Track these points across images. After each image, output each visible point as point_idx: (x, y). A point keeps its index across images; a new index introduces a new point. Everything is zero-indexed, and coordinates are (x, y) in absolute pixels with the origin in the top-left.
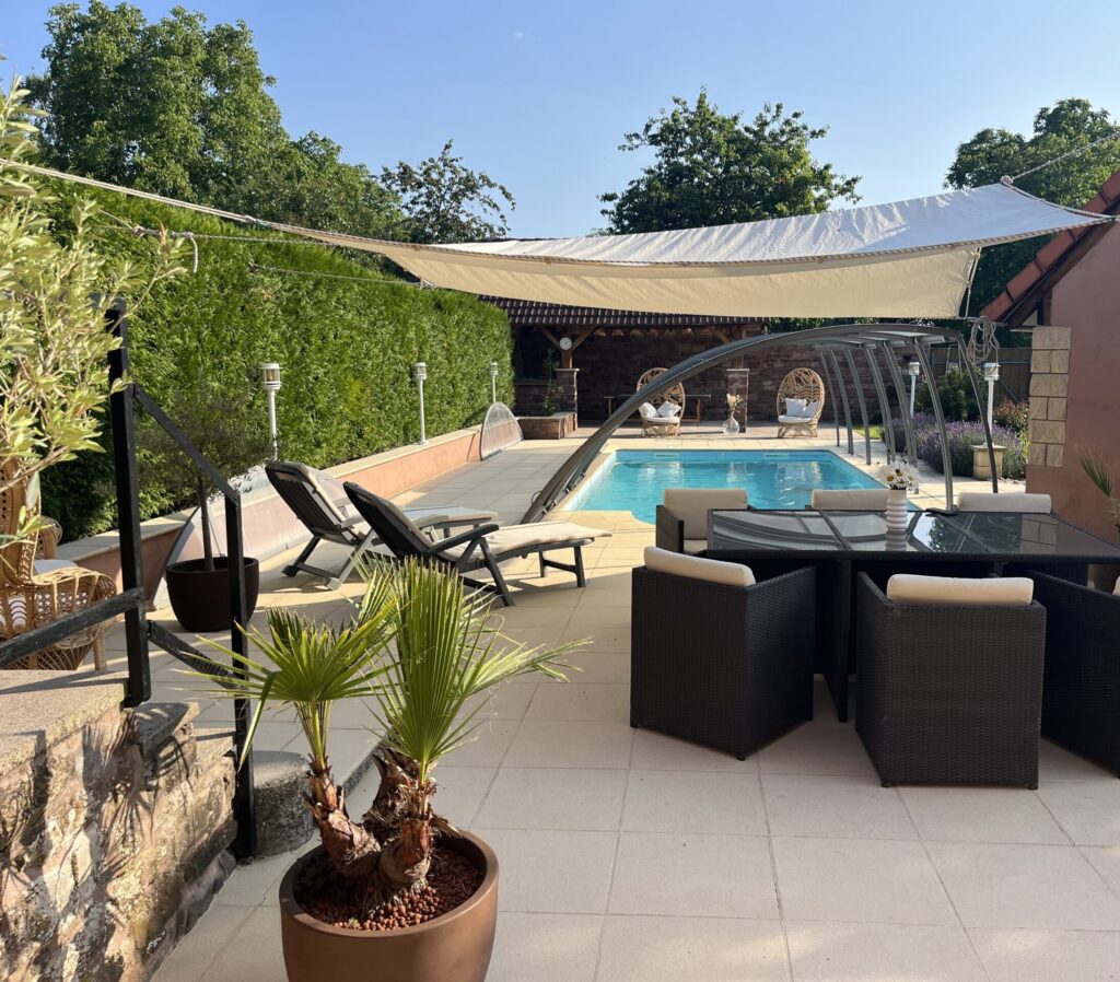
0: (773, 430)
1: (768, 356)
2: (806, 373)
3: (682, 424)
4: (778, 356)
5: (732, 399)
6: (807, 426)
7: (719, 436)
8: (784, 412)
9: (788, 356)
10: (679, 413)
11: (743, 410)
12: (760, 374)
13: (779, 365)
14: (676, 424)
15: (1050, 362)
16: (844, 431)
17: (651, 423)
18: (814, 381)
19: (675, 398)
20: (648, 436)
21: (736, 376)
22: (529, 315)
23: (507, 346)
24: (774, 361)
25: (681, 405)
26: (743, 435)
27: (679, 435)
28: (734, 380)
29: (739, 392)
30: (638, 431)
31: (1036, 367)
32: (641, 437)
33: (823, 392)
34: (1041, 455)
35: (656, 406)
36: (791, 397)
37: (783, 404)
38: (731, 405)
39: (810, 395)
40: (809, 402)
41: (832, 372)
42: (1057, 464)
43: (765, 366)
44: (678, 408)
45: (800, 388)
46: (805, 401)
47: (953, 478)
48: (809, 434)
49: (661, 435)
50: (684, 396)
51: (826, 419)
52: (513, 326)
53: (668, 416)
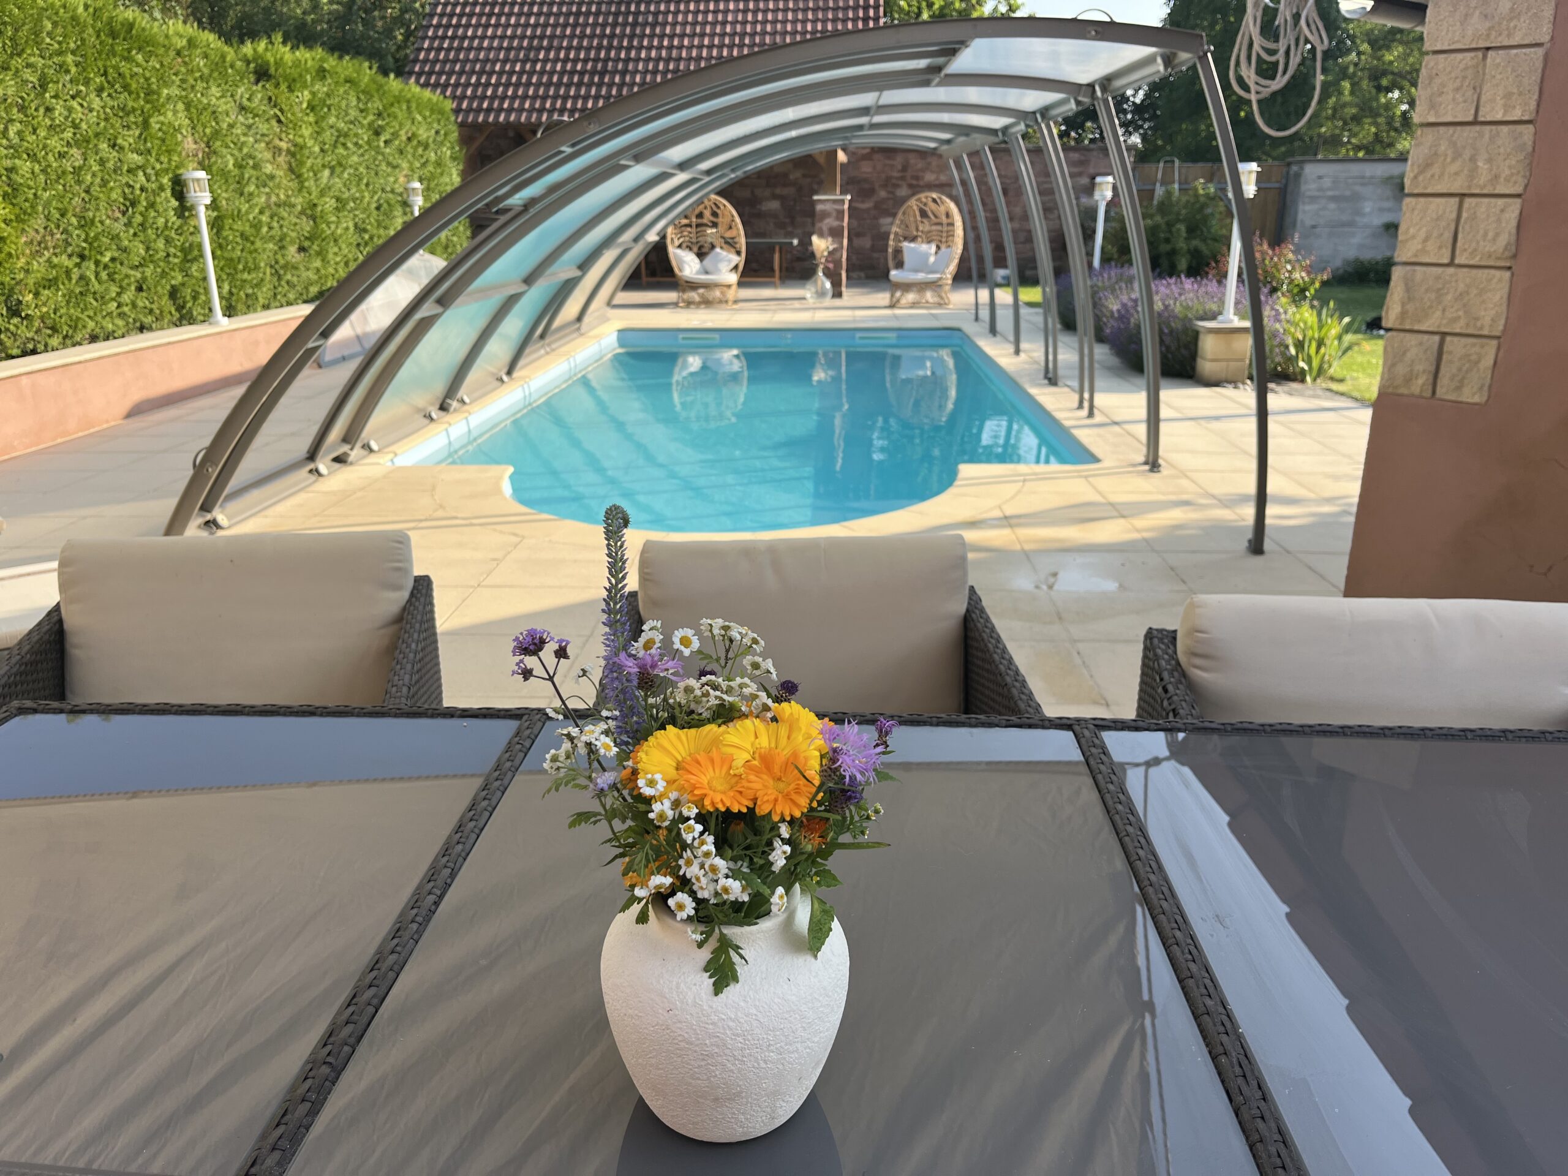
0: (882, 298)
1: (888, 179)
2: (934, 200)
3: (740, 284)
4: (903, 178)
5: (821, 245)
6: (935, 285)
7: (797, 304)
8: (900, 265)
9: (917, 178)
10: (736, 267)
11: (838, 263)
12: (877, 206)
13: (903, 192)
14: (729, 286)
16: (984, 294)
17: (692, 286)
18: (948, 215)
19: (730, 244)
20: (689, 304)
21: (827, 207)
23: (453, 158)
24: (897, 186)
25: (738, 253)
26: (837, 302)
27: (736, 302)
28: (825, 215)
29: (836, 233)
30: (670, 296)
32: (675, 305)
33: (959, 231)
35: (701, 255)
36: (913, 239)
37: (898, 252)
38: (818, 255)
39: (942, 239)
40: (938, 247)
43: (883, 194)
44: (735, 259)
45: (925, 226)
46: (933, 248)
48: (936, 300)
49: (707, 303)
50: (743, 241)
51: (964, 276)
53: (717, 271)
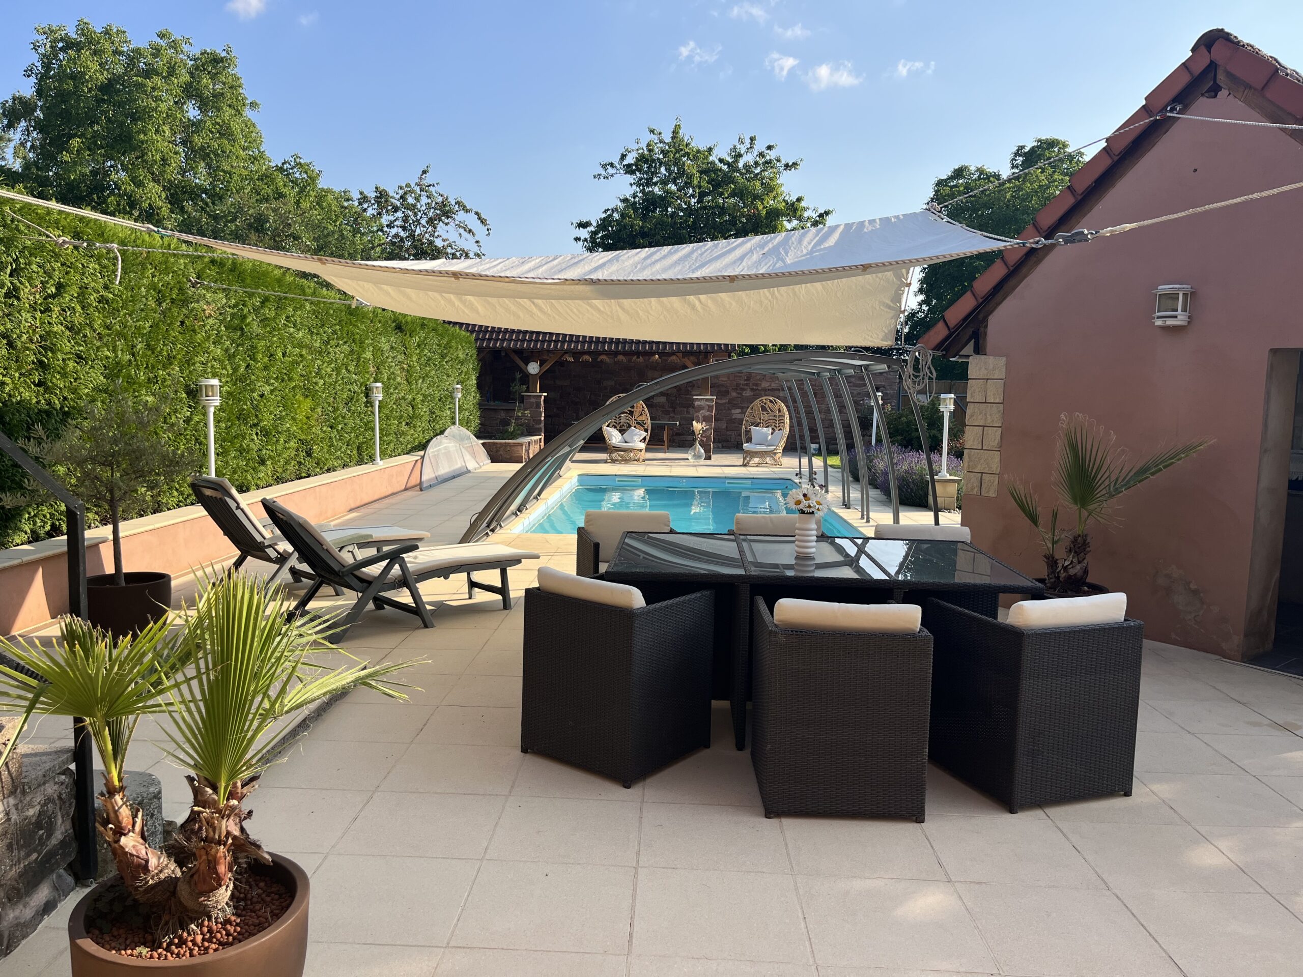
0: (737, 459)
1: (738, 385)
2: (771, 401)
3: (647, 450)
4: (747, 385)
5: (697, 426)
6: (772, 453)
7: (682, 463)
8: (749, 440)
9: (757, 385)
10: (644, 439)
11: (708, 438)
12: (729, 402)
13: (748, 393)
14: (641, 450)
15: (986, 392)
16: (805, 461)
17: (616, 449)
18: (779, 411)
19: (641, 424)
20: (614, 461)
21: (702, 403)
22: (497, 339)
23: (473, 369)
24: (743, 389)
25: (646, 431)
26: (708, 462)
27: (644, 461)
28: (701, 408)
29: (706, 419)
30: (603, 456)
31: (972, 396)
32: (606, 462)
33: (787, 421)
34: (977, 484)
35: (622, 431)
36: (757, 425)
37: (748, 432)
38: (697, 433)
39: (776, 424)
40: (773, 429)
41: (794, 401)
42: (992, 494)
43: (734, 394)
44: (644, 434)
45: (765, 416)
46: (771, 430)
47: (901, 508)
48: (773, 462)
49: (626, 461)
50: (649, 422)
51: (791, 448)
52: (480, 350)
53: (634, 441)
